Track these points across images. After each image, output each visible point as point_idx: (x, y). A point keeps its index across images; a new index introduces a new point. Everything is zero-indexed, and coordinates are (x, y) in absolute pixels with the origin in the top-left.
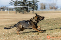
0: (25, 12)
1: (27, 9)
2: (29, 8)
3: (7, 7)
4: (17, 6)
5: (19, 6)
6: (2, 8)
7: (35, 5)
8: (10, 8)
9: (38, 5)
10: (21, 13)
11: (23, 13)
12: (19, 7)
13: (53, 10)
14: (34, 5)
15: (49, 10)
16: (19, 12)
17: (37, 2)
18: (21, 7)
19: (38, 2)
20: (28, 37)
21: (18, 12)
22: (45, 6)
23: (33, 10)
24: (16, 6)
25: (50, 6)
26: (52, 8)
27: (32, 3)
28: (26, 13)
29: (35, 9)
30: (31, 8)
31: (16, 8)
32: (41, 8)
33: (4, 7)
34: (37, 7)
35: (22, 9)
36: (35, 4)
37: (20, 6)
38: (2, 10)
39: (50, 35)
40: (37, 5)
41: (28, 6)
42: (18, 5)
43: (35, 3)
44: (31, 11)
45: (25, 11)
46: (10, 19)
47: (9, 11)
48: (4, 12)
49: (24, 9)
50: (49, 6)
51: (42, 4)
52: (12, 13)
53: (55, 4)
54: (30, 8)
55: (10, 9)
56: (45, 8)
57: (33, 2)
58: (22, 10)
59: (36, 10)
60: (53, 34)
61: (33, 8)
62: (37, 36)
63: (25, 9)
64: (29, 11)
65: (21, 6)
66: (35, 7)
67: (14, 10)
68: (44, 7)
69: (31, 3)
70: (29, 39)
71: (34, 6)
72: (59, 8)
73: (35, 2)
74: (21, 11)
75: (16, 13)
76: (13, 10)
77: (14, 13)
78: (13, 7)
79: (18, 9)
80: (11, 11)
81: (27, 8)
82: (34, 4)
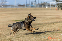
3: (48, 3)
4: (59, 2)
6: (42, 4)
12: (61, 3)
24: (58, 2)
31: (58, 4)
33: (45, 3)
38: (42, 6)
42: (60, 1)
47: (50, 8)
48: (45, 8)
52: (54, 10)
55: (51, 5)
67: (56, 6)
75: (58, 10)
76: (54, 6)
77: (56, 10)
79: (60, 5)
80: (53, 8)
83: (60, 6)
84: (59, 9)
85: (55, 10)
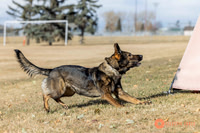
0: (56, 39)
1: (64, 31)
2: (69, 29)
4: (32, 22)
5: (37, 19)
7: (89, 18)
8: (9, 26)
9: (97, 19)
10: (45, 43)
11: (50, 44)
12: (37, 25)
13: (146, 34)
14: (85, 18)
15: (133, 35)
16: (38, 41)
17: (96, 9)
18: (43, 25)
19: (98, 7)
20: (64, 122)
21: (33, 41)
22: (119, 22)
23: (82, 35)
24: (28, 22)
25: (136, 19)
26: (142, 28)
27: (80, 12)
28: (61, 42)
29: (89, 31)
30: (75, 29)
31: (27, 27)
32: (108, 28)
34: (94, 23)
35: (46, 30)
36: (89, 14)
37: (39, 22)
39: (135, 116)
40: (94, 18)
41: (66, 21)
42: (33, 18)
43: (88, 11)
44: (76, 37)
45: (56, 35)
46: (7, 63)
47: (5, 37)
49: (52, 31)
50: (133, 23)
51: (110, 15)
52: (15, 43)
53: (153, 15)
54: (73, 26)
55: (9, 31)
56: (119, 28)
57: (83, 8)
58: (48, 34)
59: (93, 33)
60: (144, 111)
61: (82, 28)
62: (95, 118)
63: (57, 31)
64: (69, 38)
65: (45, 22)
66: (89, 23)
67: (21, 32)
68: (116, 24)
69: (75, 10)
70: (68, 127)
71: (84, 22)
72: (165, 29)
73: (88, 7)
74: (43, 37)
75: (28, 43)
76: (17, 34)
77: (21, 45)
78: (17, 23)
79: (33, 30)
80: (13, 38)
81: (61, 28)
82: (85, 15)
83: (33, 33)
84: (31, 40)
85: (20, 42)
